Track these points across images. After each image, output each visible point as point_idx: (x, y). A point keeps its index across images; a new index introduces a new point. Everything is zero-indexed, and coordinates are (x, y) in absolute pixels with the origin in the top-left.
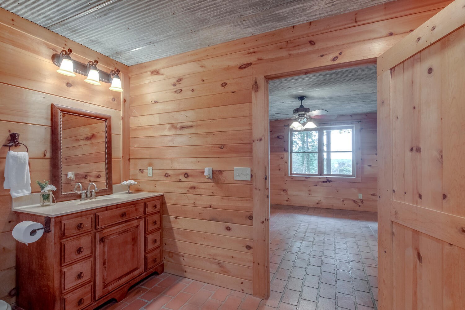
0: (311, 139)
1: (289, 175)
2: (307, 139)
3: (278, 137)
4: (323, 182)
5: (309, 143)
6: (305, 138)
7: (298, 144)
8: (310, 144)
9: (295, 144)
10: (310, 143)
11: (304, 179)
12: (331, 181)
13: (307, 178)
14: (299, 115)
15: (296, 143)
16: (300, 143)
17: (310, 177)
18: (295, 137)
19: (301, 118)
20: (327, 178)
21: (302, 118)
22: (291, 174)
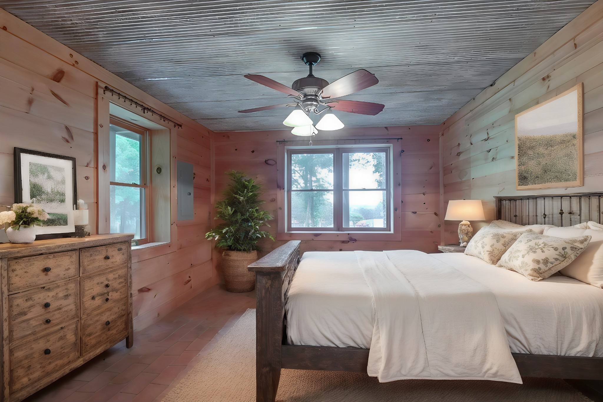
0: (315, 178)
1: (286, 231)
2: (311, 178)
3: (266, 162)
4: (343, 242)
5: (313, 182)
6: (309, 176)
7: (299, 184)
8: (315, 184)
9: (296, 183)
10: (315, 182)
11: (313, 237)
12: (355, 240)
13: (316, 235)
14: (305, 95)
15: (298, 182)
16: (301, 182)
17: (321, 234)
18: (296, 175)
19: (309, 103)
20: (349, 234)
21: (312, 105)
22: (290, 228)
